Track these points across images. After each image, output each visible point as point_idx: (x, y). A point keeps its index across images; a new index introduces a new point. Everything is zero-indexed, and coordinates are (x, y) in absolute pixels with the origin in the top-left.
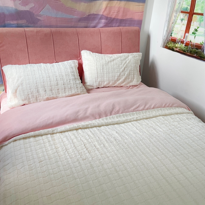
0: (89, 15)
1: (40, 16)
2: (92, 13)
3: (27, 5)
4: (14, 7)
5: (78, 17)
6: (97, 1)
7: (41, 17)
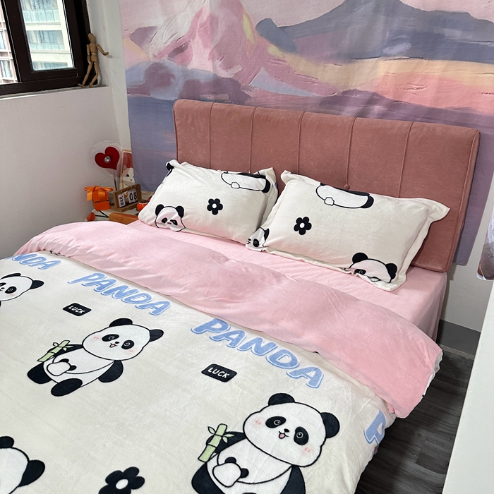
0: (345, 93)
1: (249, 89)
2: (352, 89)
3: (230, 68)
4: (212, 71)
5: (318, 95)
6: (366, 60)
7: (251, 91)
